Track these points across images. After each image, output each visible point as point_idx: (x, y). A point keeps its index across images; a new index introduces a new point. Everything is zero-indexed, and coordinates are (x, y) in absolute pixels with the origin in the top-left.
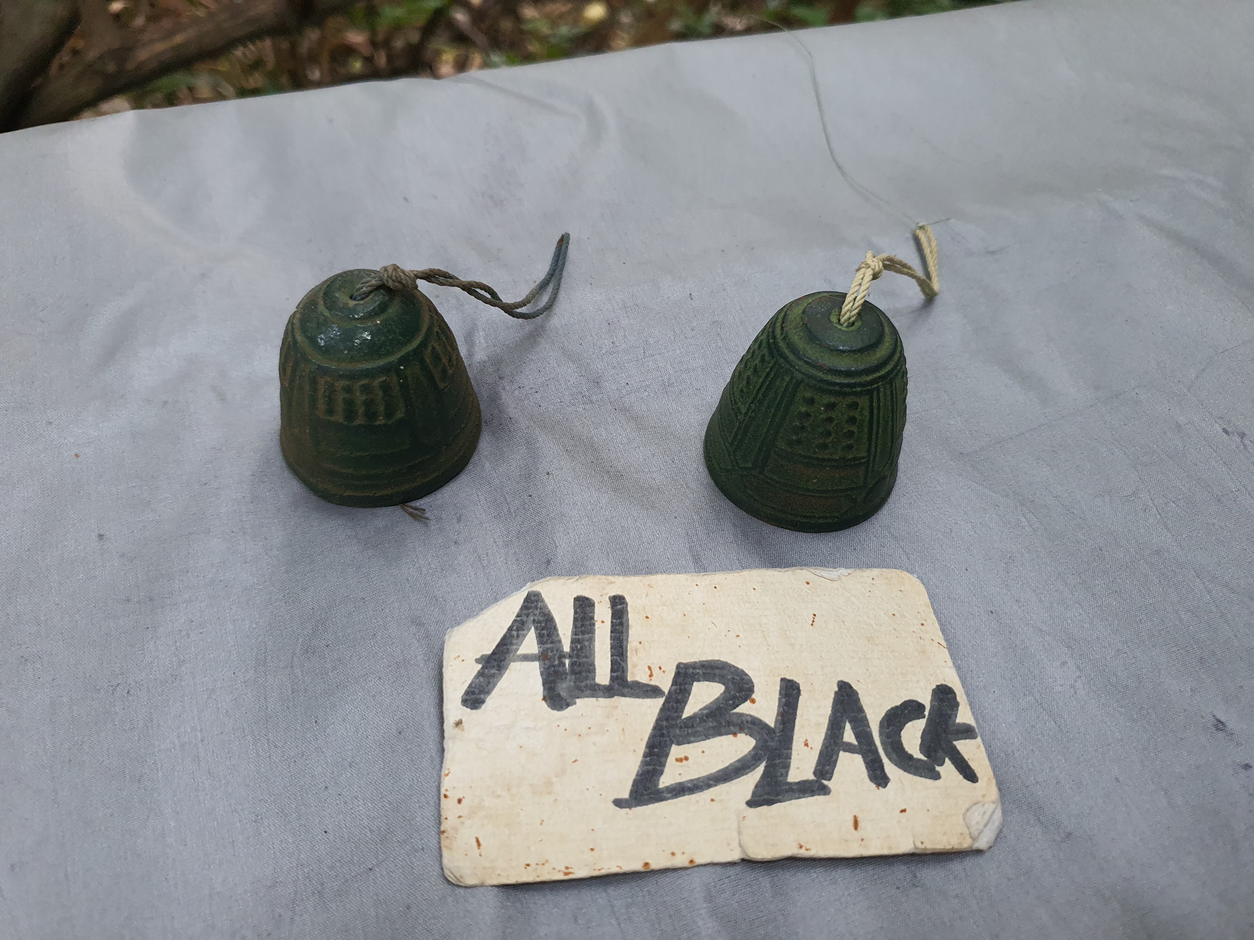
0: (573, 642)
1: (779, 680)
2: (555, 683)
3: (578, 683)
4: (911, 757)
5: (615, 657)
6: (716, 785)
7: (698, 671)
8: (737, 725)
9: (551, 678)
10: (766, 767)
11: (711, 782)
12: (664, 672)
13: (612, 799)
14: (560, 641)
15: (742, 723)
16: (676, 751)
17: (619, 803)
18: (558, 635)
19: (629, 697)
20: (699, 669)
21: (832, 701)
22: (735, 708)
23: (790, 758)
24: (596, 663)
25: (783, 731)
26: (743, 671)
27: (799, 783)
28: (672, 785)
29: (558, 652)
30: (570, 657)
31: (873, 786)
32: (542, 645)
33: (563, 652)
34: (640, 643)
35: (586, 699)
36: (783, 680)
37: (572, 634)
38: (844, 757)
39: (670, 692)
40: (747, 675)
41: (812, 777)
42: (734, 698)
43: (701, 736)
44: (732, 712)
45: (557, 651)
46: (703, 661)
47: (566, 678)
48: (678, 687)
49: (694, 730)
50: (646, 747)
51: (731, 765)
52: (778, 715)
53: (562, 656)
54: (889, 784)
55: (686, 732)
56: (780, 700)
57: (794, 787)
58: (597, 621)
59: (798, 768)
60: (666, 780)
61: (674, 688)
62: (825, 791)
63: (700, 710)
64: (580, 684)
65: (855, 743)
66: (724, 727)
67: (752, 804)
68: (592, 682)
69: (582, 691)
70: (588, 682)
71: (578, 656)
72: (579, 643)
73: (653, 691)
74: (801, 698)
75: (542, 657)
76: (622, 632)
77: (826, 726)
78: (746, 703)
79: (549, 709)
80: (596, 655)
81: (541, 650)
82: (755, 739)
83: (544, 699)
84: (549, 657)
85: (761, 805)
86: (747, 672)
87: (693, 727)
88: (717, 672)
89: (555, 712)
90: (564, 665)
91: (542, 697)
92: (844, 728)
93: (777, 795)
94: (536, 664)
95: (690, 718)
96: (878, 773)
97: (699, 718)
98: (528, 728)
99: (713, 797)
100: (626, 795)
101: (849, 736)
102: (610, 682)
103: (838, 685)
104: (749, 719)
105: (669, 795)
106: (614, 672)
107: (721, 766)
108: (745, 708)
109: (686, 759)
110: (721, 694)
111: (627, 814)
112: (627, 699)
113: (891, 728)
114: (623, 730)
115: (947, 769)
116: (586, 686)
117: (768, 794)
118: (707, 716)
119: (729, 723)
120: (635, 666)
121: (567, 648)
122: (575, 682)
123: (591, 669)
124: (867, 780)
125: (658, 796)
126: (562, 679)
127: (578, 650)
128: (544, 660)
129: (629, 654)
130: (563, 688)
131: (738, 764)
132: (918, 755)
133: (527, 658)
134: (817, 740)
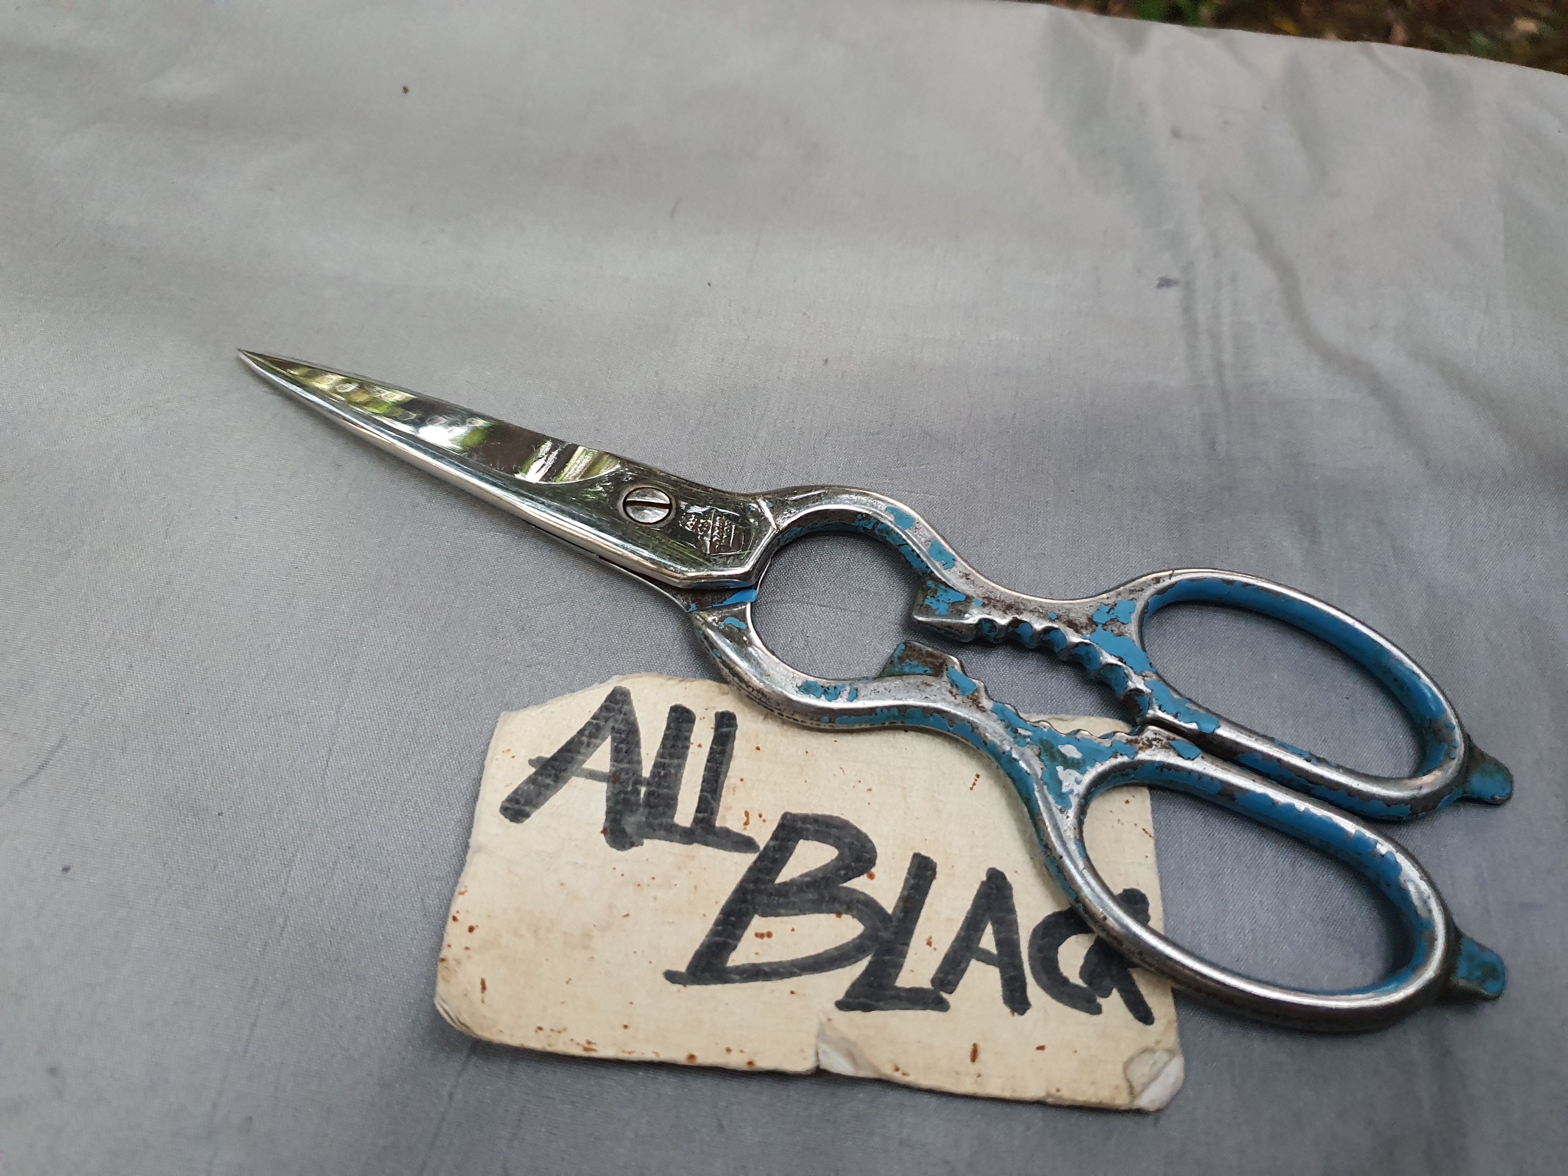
0: (656, 766)
1: (912, 854)
2: (621, 815)
3: (651, 820)
4: (1065, 981)
5: (706, 794)
6: (800, 975)
7: (808, 826)
8: (845, 903)
9: (619, 807)
10: (871, 963)
11: (796, 970)
12: (764, 821)
13: (664, 969)
14: (639, 762)
15: (851, 902)
16: (758, 923)
17: (672, 977)
18: (639, 754)
19: (712, 846)
20: (810, 824)
21: (975, 893)
22: (845, 882)
23: (905, 957)
24: (680, 797)
25: (902, 920)
26: (866, 837)
27: (911, 990)
28: (743, 965)
29: (635, 776)
30: (649, 784)
31: (1007, 1010)
32: (616, 764)
33: (641, 776)
34: (742, 780)
35: (657, 842)
36: (916, 856)
37: (657, 756)
38: (975, 967)
39: (765, 849)
40: (870, 842)
41: (927, 985)
42: (847, 867)
43: (794, 909)
44: (841, 885)
45: (634, 774)
46: (818, 815)
47: (637, 810)
48: (778, 842)
49: (788, 900)
50: (720, 913)
51: (826, 952)
52: (900, 898)
53: (639, 781)
54: (1029, 1012)
55: (775, 902)
56: (907, 880)
57: (903, 994)
58: (692, 744)
59: (912, 971)
60: (737, 958)
61: (772, 843)
62: (941, 1005)
63: (801, 876)
64: (653, 821)
65: (994, 950)
66: (827, 902)
67: (842, 1005)
68: (669, 820)
69: (654, 830)
70: (664, 820)
71: (659, 785)
72: (664, 769)
73: (745, 844)
74: (935, 883)
75: (613, 779)
76: (721, 763)
77: (960, 924)
78: (862, 877)
79: (607, 846)
80: (682, 787)
81: (614, 769)
82: (863, 924)
83: (604, 831)
84: (622, 780)
85: (854, 1010)
86: (871, 837)
87: (786, 896)
88: (834, 831)
89: (614, 851)
90: (639, 793)
91: (601, 829)
92: (983, 930)
93: (878, 1001)
94: (604, 786)
95: (785, 884)
96: (1018, 994)
97: (797, 886)
98: (576, 863)
99: (793, 990)
100: (682, 967)
101: (988, 941)
102: (692, 825)
103: (987, 874)
104: (861, 897)
105: (737, 977)
106: (700, 813)
107: (812, 952)
108: (859, 884)
109: (769, 935)
110: (832, 861)
111: (679, 991)
112: (710, 849)
113: (1046, 940)
114: (695, 887)
115: (1113, 1002)
116: (660, 825)
117: (865, 997)
118: (809, 885)
119: (834, 899)
120: (729, 808)
121: (646, 772)
122: (647, 818)
123: (670, 803)
124: (1000, 1001)
125: (724, 977)
126: (632, 812)
127: (660, 777)
128: (614, 783)
129: (724, 792)
130: (630, 822)
131: (836, 953)
132: (1076, 979)
133: (593, 775)
134: (945, 940)
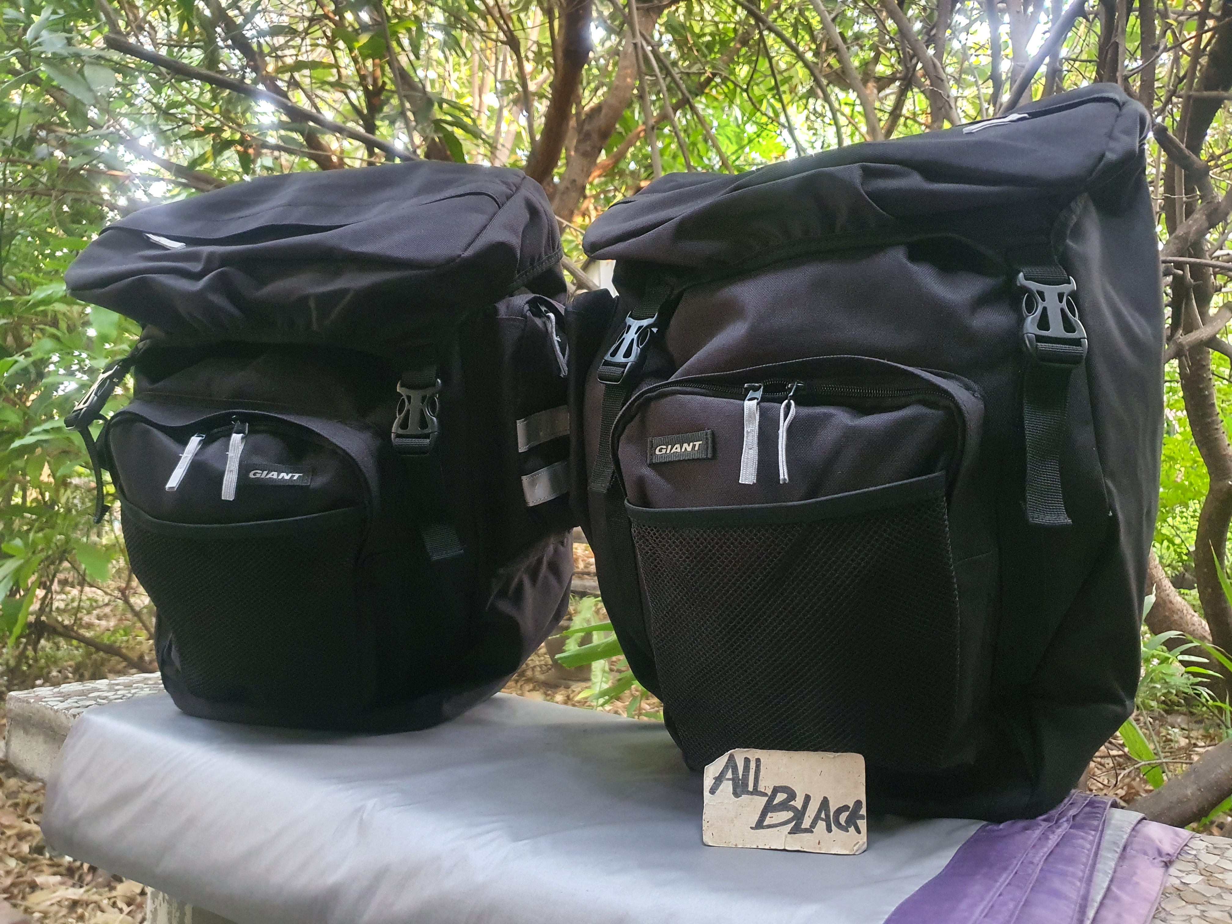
0: (743, 774)
1: (805, 794)
2: (736, 789)
3: (743, 790)
4: (841, 824)
5: (755, 782)
6: (780, 826)
7: (780, 789)
8: (789, 808)
9: (735, 787)
10: (796, 822)
12: (769, 788)
13: (750, 827)
14: (739, 774)
15: (791, 808)
16: (770, 814)
17: (752, 828)
18: (738, 772)
19: (758, 796)
21: (820, 803)
22: (789, 803)
23: (803, 820)
24: (749, 783)
25: (803, 811)
27: (805, 829)
28: (767, 825)
29: (738, 777)
30: (741, 780)
31: (827, 832)
32: (733, 775)
34: (763, 777)
35: (745, 795)
37: (743, 772)
38: (820, 822)
39: (770, 795)
40: (795, 791)
41: (808, 827)
42: (789, 799)
43: (778, 810)
46: (782, 786)
47: (740, 787)
48: (773, 794)
49: (776, 808)
50: (761, 812)
51: (785, 820)
52: (802, 806)
53: (739, 780)
54: (832, 832)
55: (773, 809)
56: (804, 801)
57: (803, 830)
58: (751, 768)
59: (805, 824)
60: (765, 823)
62: (812, 832)
63: (779, 802)
65: (824, 818)
66: (785, 808)
67: (789, 833)
68: (747, 790)
69: (744, 792)
71: (744, 780)
72: (745, 775)
73: (765, 794)
74: (810, 801)
75: (733, 779)
76: (758, 771)
77: (816, 811)
78: (793, 801)
79: (734, 797)
80: (749, 780)
81: (733, 777)
82: (794, 813)
84: (735, 780)
88: (786, 790)
89: (736, 798)
90: (739, 783)
91: (732, 793)
92: (822, 813)
93: (797, 831)
94: (731, 782)
95: (775, 804)
96: (830, 828)
97: (778, 805)
98: (727, 803)
99: (778, 830)
100: (754, 826)
101: (823, 816)
102: (753, 790)
103: (823, 798)
104: (793, 806)
105: (766, 828)
106: (754, 787)
107: (782, 821)
108: (792, 803)
109: (772, 817)
110: (786, 797)
111: (753, 831)
113: (837, 814)
114: (755, 806)
115: (852, 829)
117: (795, 831)
118: (781, 804)
120: (761, 785)
123: (747, 785)
124: (826, 830)
125: (763, 827)
126: (738, 788)
127: (744, 778)
128: (733, 781)
129: (759, 781)
130: (738, 790)
131: (787, 821)
132: (843, 824)
133: (729, 779)
134: (813, 817)
